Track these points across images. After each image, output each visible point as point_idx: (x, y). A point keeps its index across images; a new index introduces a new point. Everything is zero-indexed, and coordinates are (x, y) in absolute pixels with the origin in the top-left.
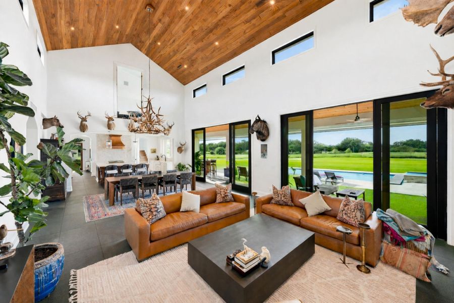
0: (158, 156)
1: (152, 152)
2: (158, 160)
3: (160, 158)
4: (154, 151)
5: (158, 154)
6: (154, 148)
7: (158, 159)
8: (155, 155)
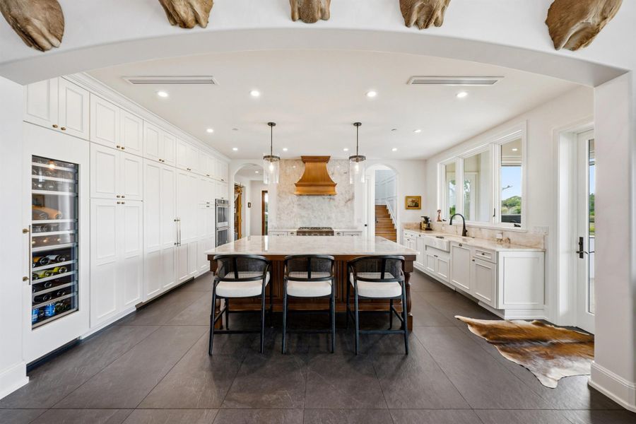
0: (427, 219)
1: (409, 207)
2: (429, 229)
3: (435, 224)
4: (415, 204)
5: (425, 211)
6: (413, 193)
7: (427, 226)
8: (416, 216)
